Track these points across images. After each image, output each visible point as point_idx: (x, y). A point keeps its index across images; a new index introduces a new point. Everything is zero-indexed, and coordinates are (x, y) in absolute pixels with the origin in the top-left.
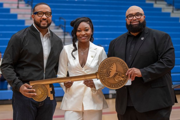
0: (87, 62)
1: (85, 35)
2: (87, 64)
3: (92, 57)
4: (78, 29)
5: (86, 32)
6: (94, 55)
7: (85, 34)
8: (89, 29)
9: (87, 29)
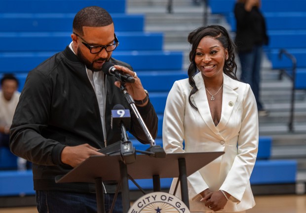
0: (222, 116)
1: (210, 62)
2: (223, 119)
3: (231, 104)
4: (198, 51)
5: (212, 57)
6: (233, 99)
7: (210, 60)
8: (219, 50)
9: (214, 49)
